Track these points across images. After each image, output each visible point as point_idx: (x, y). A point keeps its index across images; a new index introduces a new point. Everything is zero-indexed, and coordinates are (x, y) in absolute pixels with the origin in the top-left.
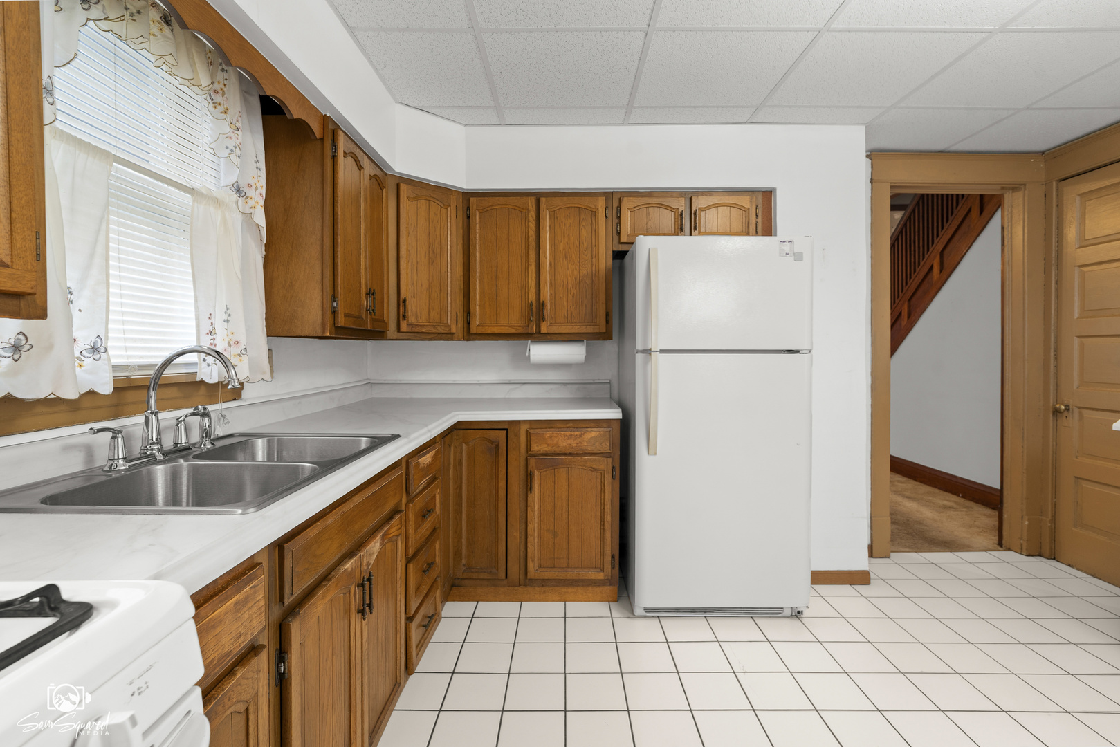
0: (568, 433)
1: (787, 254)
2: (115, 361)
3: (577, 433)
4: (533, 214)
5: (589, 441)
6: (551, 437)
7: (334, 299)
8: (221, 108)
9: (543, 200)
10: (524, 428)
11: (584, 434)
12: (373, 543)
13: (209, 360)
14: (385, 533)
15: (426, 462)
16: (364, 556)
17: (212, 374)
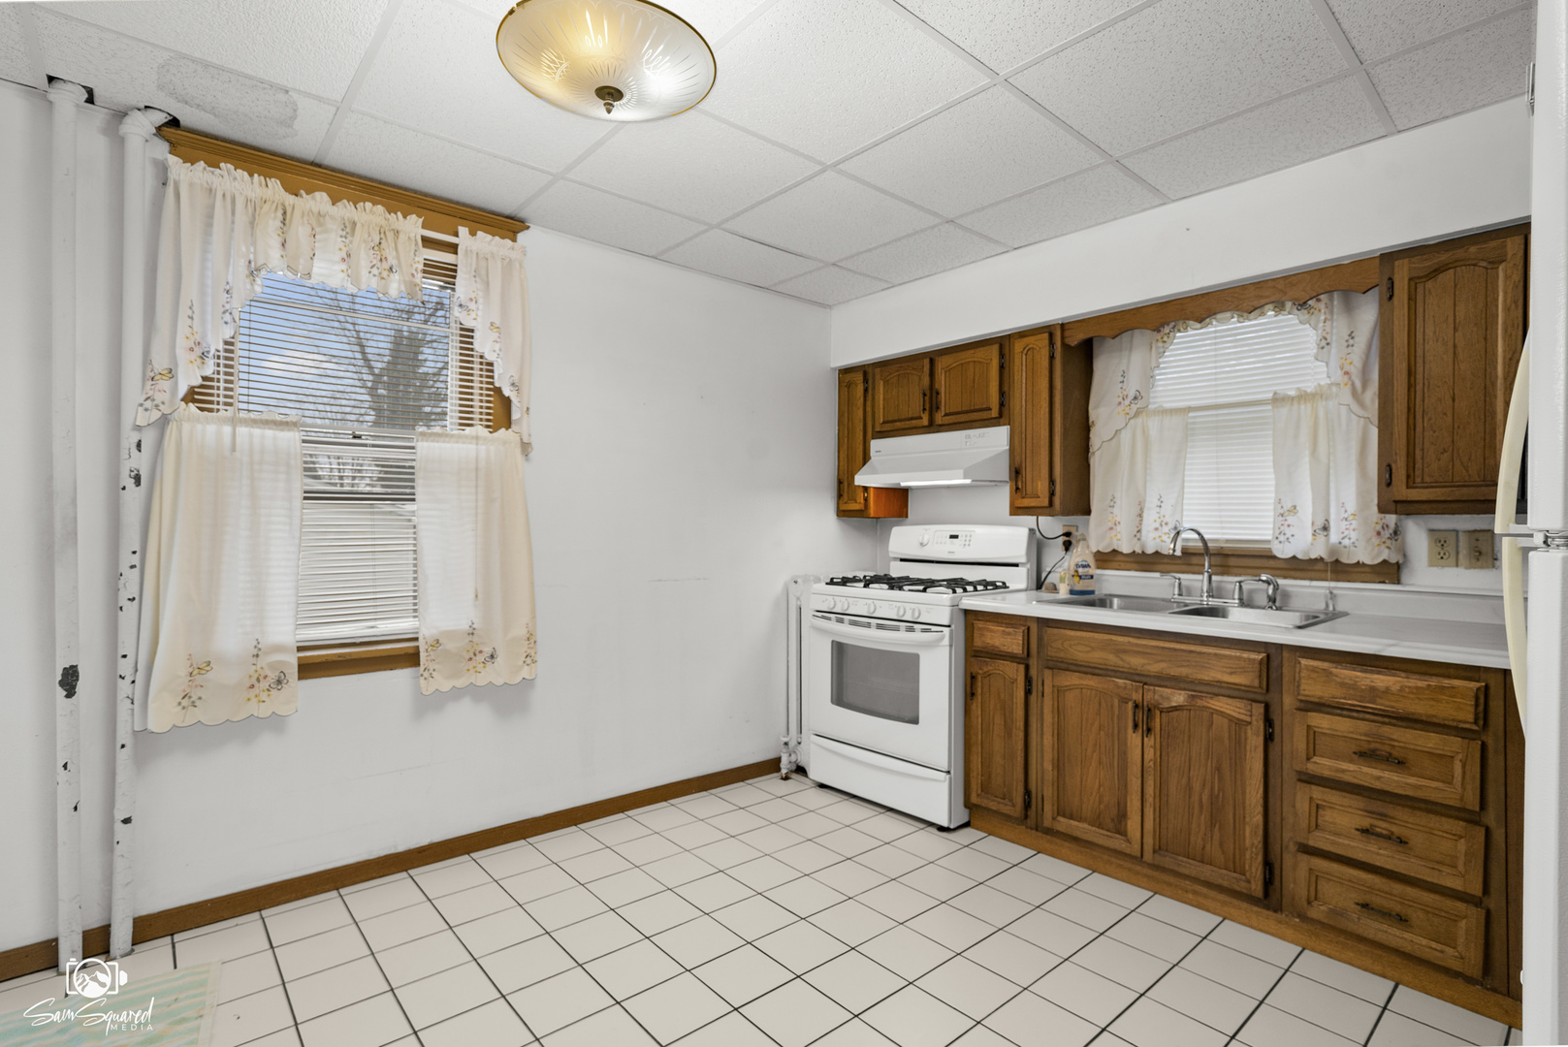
7: (1389, 468)
8: (1311, 312)
12: (1168, 691)
13: (1282, 538)
14: (1201, 698)
15: (1368, 682)
16: (1149, 690)
17: (1283, 551)
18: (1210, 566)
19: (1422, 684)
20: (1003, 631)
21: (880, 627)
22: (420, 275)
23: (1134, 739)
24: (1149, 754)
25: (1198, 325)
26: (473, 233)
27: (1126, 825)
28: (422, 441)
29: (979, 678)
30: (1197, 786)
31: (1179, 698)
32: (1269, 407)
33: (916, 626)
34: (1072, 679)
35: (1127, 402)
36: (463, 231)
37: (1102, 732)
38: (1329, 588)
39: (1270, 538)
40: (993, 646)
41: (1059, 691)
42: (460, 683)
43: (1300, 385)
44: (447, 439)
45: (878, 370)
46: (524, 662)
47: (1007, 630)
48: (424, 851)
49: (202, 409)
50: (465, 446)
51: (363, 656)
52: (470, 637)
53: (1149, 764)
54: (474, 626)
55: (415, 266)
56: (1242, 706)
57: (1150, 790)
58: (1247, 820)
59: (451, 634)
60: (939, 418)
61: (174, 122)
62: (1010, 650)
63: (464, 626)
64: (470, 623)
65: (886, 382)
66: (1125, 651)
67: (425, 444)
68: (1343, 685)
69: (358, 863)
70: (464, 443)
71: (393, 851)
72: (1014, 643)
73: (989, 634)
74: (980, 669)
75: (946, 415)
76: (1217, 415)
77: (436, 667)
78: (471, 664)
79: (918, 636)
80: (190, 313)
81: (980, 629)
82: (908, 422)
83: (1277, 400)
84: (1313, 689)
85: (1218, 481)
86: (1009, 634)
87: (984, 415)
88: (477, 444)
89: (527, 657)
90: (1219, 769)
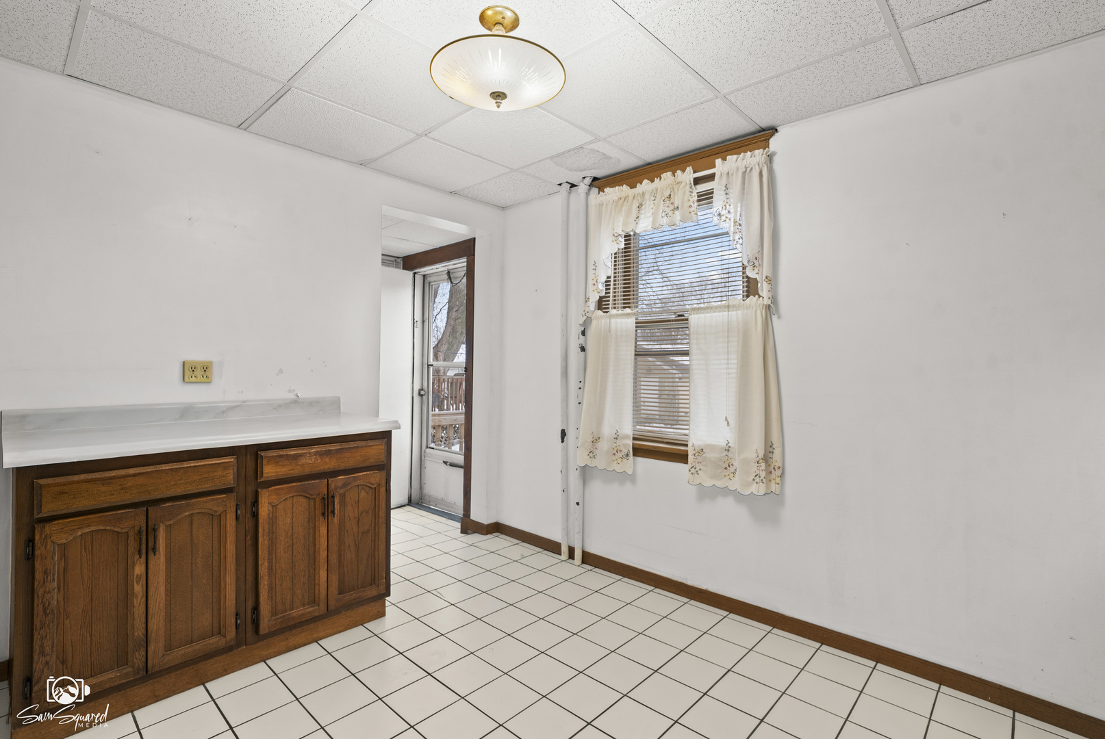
22: (696, 204)
26: (724, 159)
28: (694, 314)
36: (718, 161)
42: (719, 484)
44: (708, 311)
46: (754, 480)
48: (702, 593)
49: (604, 312)
50: (721, 314)
51: (665, 451)
52: (726, 453)
54: (729, 445)
55: (692, 200)
59: (712, 447)
61: (595, 179)
63: (723, 443)
64: (727, 442)
67: (696, 316)
69: (666, 578)
70: (720, 312)
71: (684, 582)
77: (702, 468)
78: (726, 473)
80: (594, 267)
88: (728, 311)
89: (756, 476)
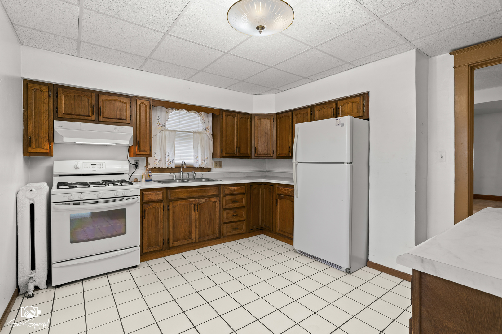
0: (285, 188)
1: (338, 124)
2: (175, 163)
3: (287, 189)
4: (291, 118)
5: (290, 192)
6: (281, 189)
7: (222, 150)
8: (200, 115)
9: (294, 112)
10: (277, 185)
11: (289, 189)
12: (201, 199)
13: (196, 163)
14: (208, 199)
15: (234, 189)
16: (197, 200)
17: (196, 166)
18: (182, 170)
19: (240, 187)
20: (156, 194)
21: (102, 202)
23: (193, 213)
24: (197, 216)
25: (177, 110)
27: (192, 235)
29: (146, 211)
30: (206, 219)
31: (203, 200)
32: (193, 133)
33: (124, 198)
34: (179, 203)
35: (161, 126)
37: (185, 215)
38: (202, 173)
39: (193, 163)
40: (152, 199)
41: (174, 207)
43: (198, 130)
45: (61, 89)
47: (157, 193)
53: (197, 218)
56: (215, 198)
57: (197, 224)
58: (216, 222)
60: (101, 118)
62: (158, 199)
65: (66, 97)
66: (191, 192)
68: (230, 190)
72: (159, 196)
73: (150, 195)
74: (147, 208)
75: (104, 118)
76: (180, 133)
79: (125, 202)
81: (147, 194)
82: (82, 117)
83: (194, 132)
84: (226, 192)
85: (180, 149)
86: (158, 194)
87: (124, 121)
90: (211, 214)
